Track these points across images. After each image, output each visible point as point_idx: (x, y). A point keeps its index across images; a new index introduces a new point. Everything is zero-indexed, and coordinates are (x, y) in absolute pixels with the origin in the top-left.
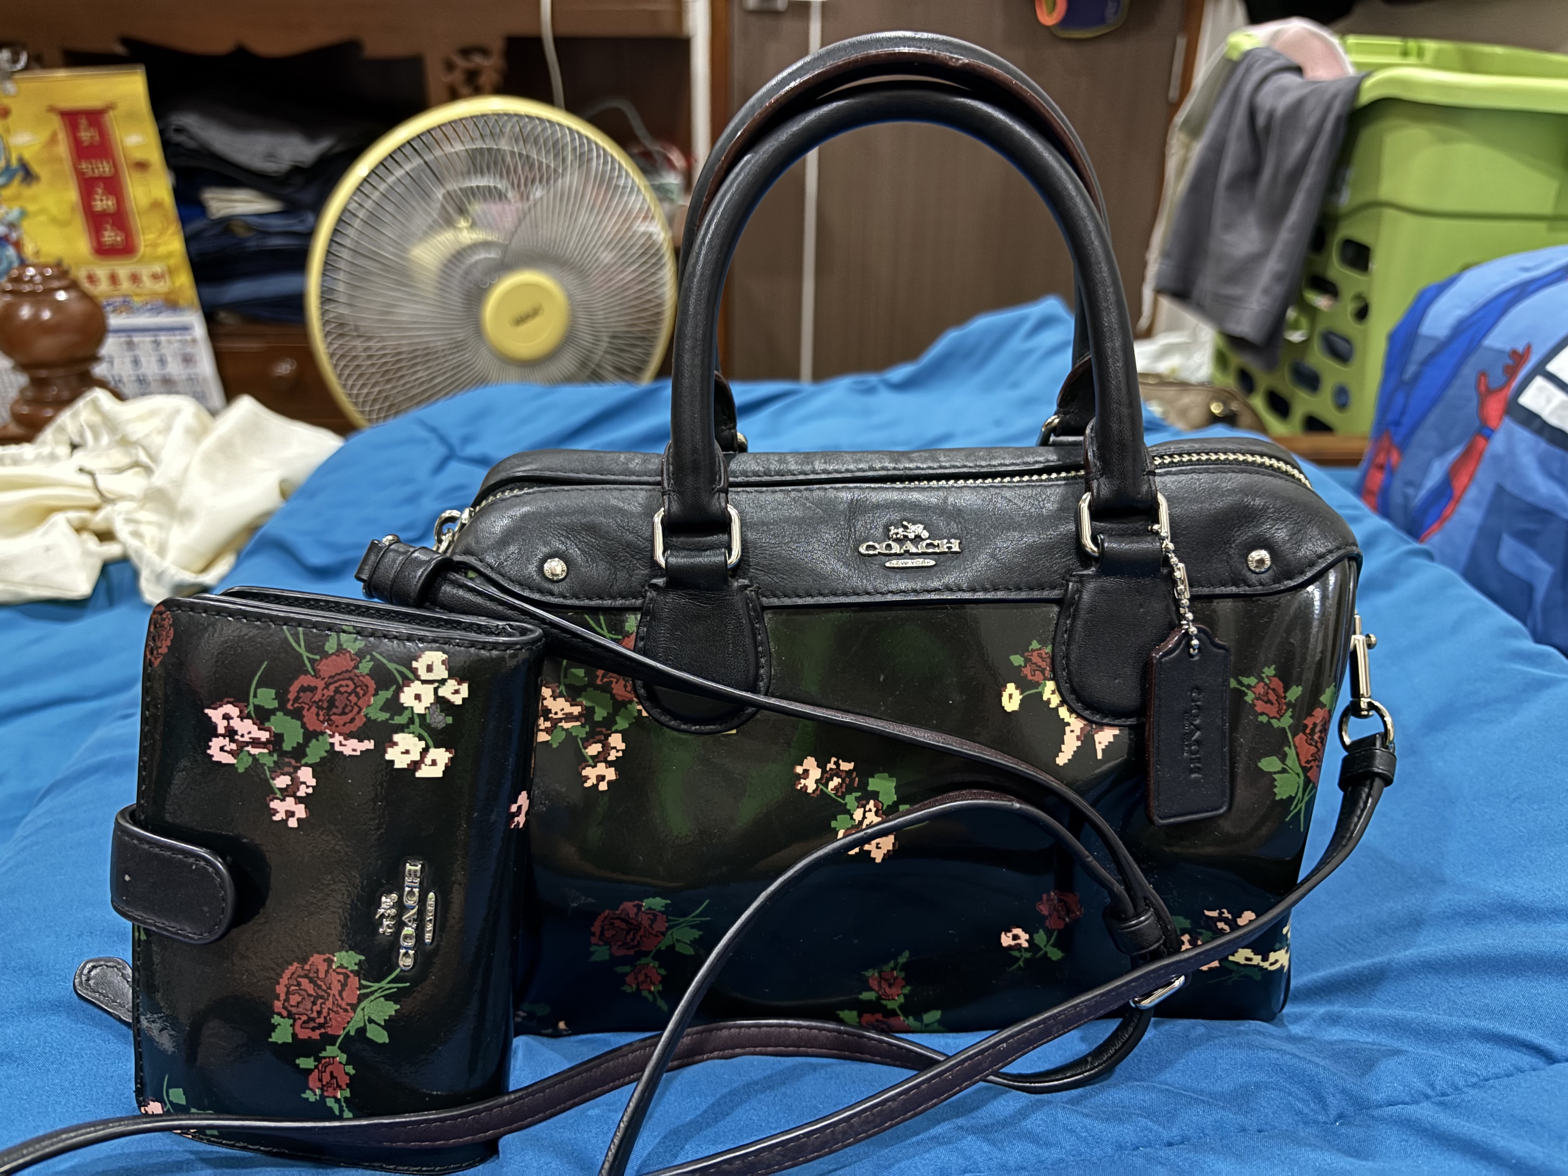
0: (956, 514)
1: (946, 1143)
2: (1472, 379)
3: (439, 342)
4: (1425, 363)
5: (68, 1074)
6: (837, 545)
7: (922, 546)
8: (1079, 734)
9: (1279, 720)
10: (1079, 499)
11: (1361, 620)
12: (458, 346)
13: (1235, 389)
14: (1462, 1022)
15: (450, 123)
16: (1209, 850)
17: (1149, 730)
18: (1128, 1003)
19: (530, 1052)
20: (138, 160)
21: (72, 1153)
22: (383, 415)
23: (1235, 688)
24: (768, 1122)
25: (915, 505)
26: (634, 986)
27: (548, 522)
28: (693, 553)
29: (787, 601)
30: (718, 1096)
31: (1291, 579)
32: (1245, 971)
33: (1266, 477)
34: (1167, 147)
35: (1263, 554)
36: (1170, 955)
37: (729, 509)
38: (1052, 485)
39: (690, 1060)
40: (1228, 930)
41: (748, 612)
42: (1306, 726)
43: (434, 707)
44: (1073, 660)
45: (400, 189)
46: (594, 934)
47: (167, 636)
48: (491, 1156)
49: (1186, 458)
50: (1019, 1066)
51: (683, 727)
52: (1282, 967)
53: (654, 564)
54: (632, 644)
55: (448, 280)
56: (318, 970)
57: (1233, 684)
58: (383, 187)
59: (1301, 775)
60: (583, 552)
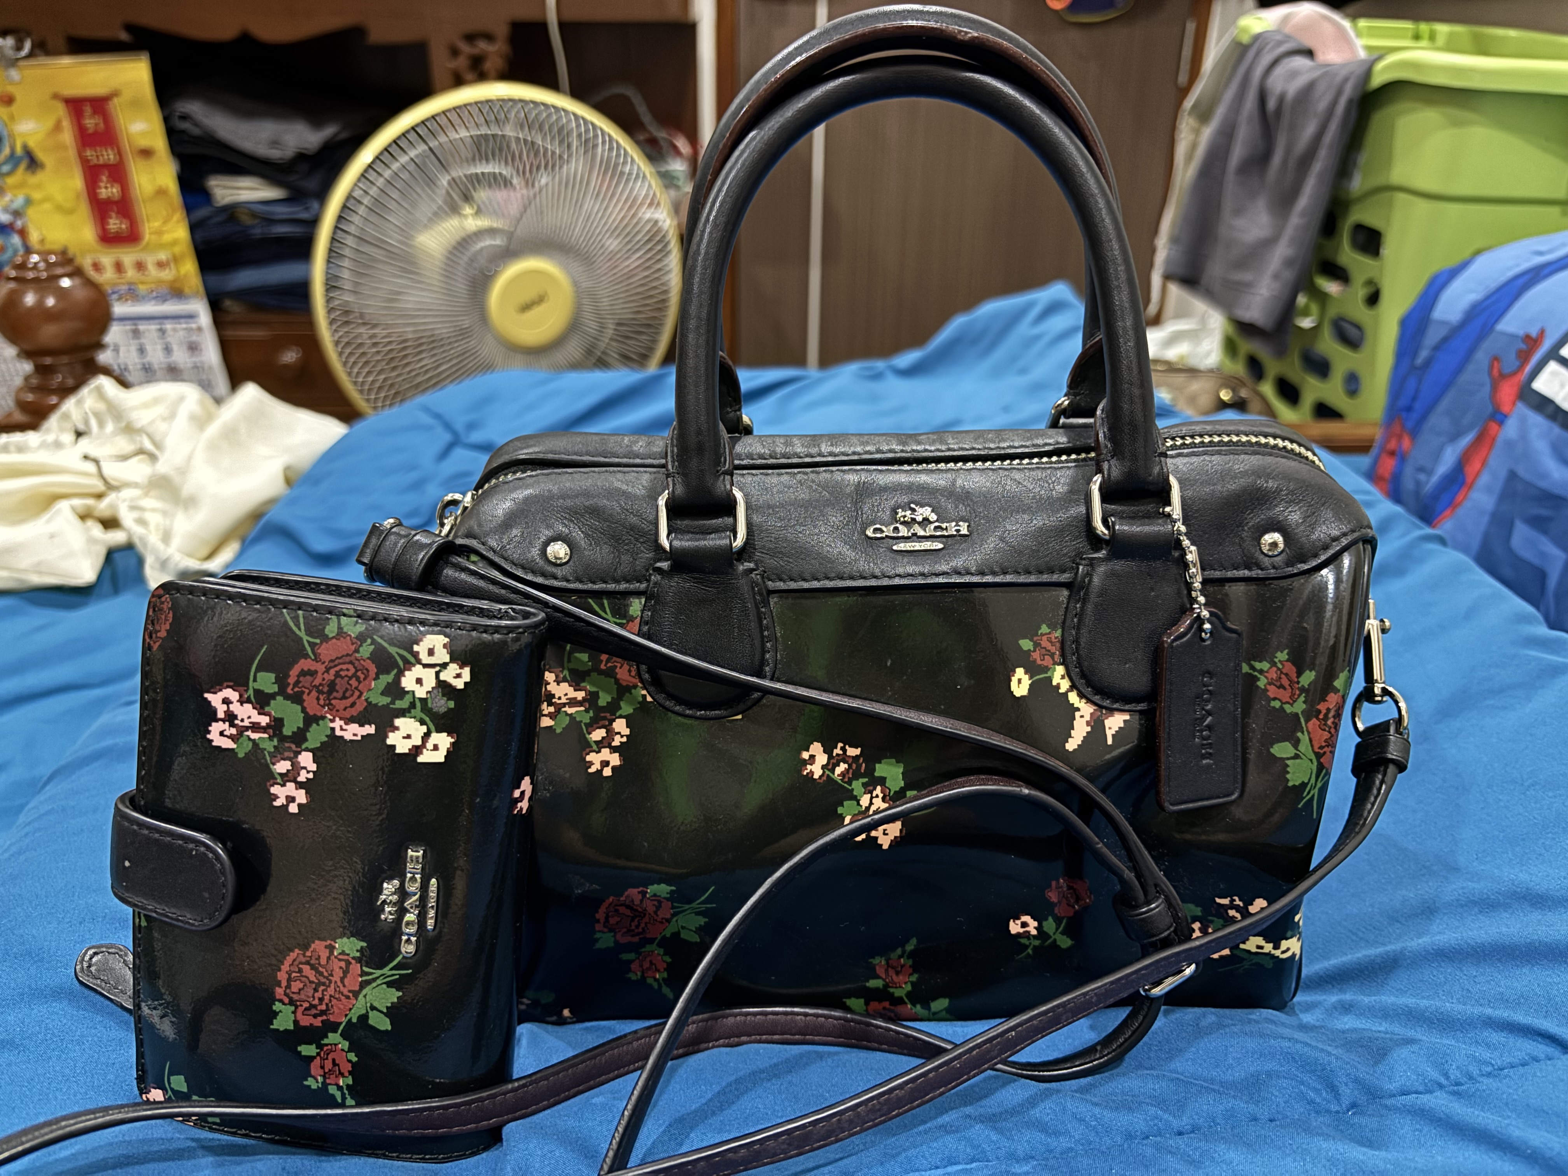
0: (965, 497)
1: (954, 1132)
2: (1485, 364)
3: (443, 329)
4: (1437, 348)
5: (69, 1061)
6: (843, 528)
7: (930, 529)
8: (1089, 719)
9: (1292, 705)
10: (1089, 481)
11: (1374, 604)
12: (463, 333)
13: (1244, 376)
14: (1477, 1010)
15: (454, 109)
16: (1221, 837)
17: (1160, 715)
18: (1138, 991)
19: (534, 1040)
20: (143, 148)
21: (73, 1140)
22: (388, 403)
23: (1247, 673)
24: (774, 1111)
25: (923, 488)
26: (639, 974)
27: (552, 505)
28: (698, 536)
29: (793, 585)
30: (724, 1084)
31: (1304, 562)
32: (1256, 960)
33: (1279, 459)
34: (1176, 132)
35: (1276, 537)
36: (1181, 942)
37: (734, 492)
38: (1062, 468)
39: (696, 1048)
40: (1239, 918)
41: (754, 597)
42: (1319, 712)
43: (435, 691)
44: (1082, 645)
45: (405, 175)
46: (598, 921)
47: (166, 620)
48: (495, 1144)
49: (1198, 440)
50: (1029, 1054)
51: (688, 712)
52: (1294, 955)
53: (659, 547)
54: (636, 629)
55: (452, 267)
56: (319, 956)
57: (1245, 668)
58: (387, 173)
59: (1315, 760)
60: (587, 535)
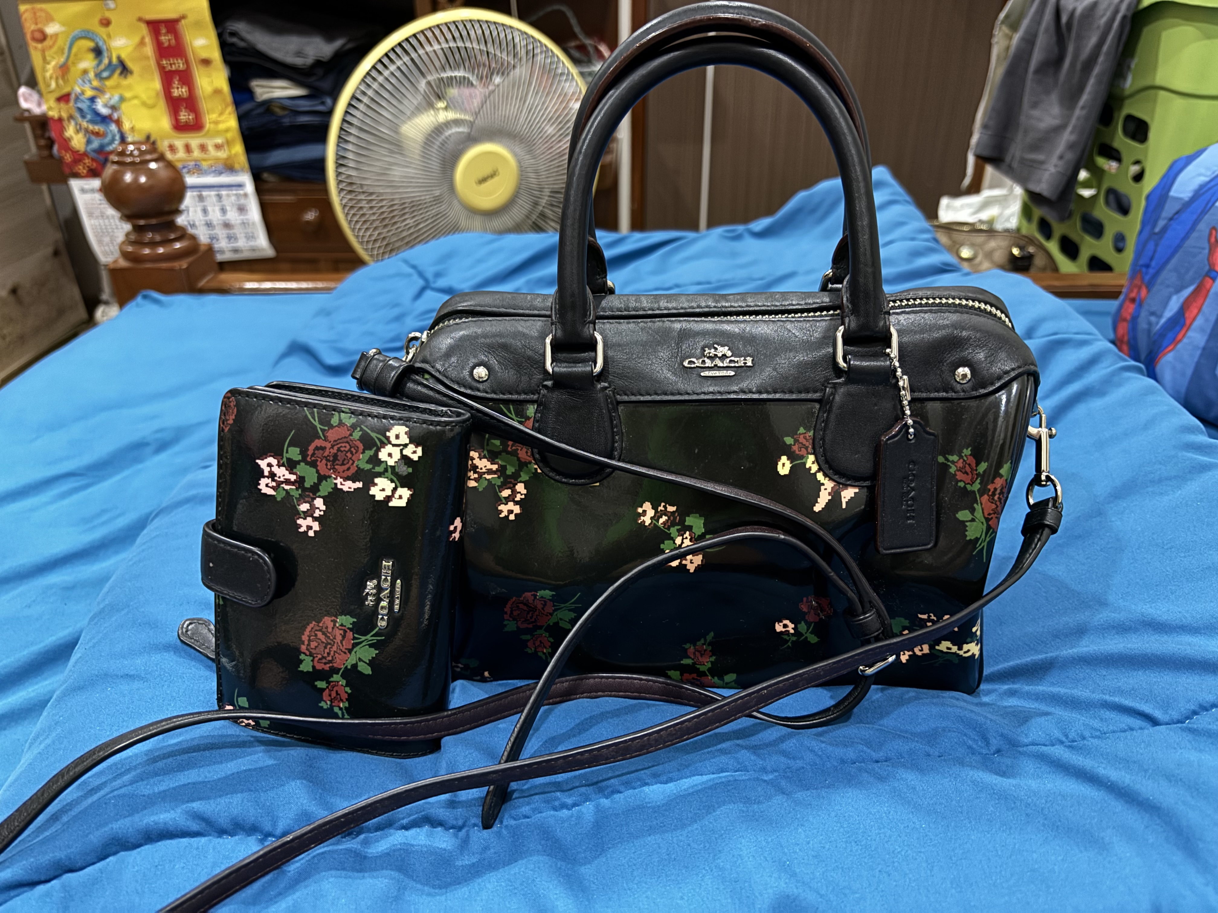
0: (750, 340)
1: (727, 754)
3: (421, 197)
5: (175, 688)
6: (668, 360)
7: (727, 362)
8: (830, 491)
9: (971, 485)
10: (836, 330)
13: (1036, 235)
14: (1099, 697)
16: (921, 573)
17: (881, 489)
18: (856, 671)
19: (464, 690)
20: (203, 58)
23: (943, 463)
25: (724, 333)
26: (533, 649)
27: (477, 342)
28: (570, 365)
29: (633, 398)
30: (582, 719)
31: (984, 388)
32: (947, 657)
33: (974, 316)
34: (993, 37)
35: (966, 370)
37: (595, 335)
38: (820, 320)
39: (568, 698)
41: (607, 405)
42: (989, 490)
43: (400, 462)
44: (827, 441)
45: (393, 80)
46: (506, 613)
47: (232, 413)
48: (436, 749)
49: (918, 302)
51: (564, 480)
52: (974, 655)
53: (546, 372)
54: (531, 425)
55: (429, 150)
56: (327, 627)
57: (941, 459)
58: (380, 78)
59: (985, 523)
60: (499, 362)
